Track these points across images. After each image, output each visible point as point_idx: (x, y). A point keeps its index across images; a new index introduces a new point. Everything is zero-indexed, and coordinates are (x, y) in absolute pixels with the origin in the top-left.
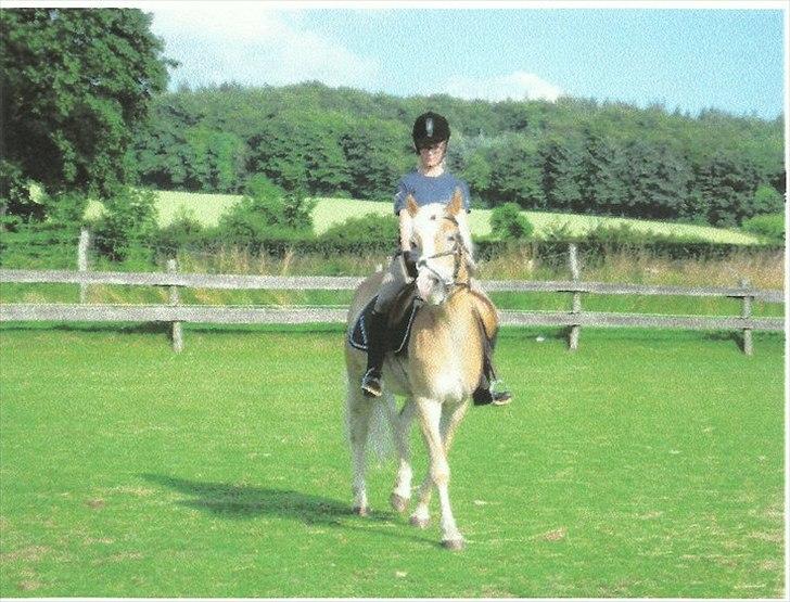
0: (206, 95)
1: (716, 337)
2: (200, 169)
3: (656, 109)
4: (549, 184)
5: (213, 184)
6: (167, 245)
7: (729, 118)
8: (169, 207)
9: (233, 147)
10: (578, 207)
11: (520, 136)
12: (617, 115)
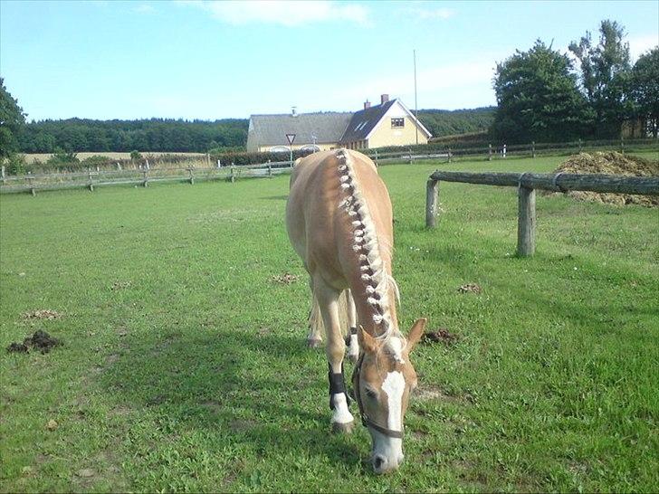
0: (41, 123)
1: (185, 181)
2: (42, 146)
3: (181, 120)
4: (151, 144)
5: (45, 151)
6: (28, 169)
7: (202, 122)
8: (30, 158)
9: (51, 138)
10: (159, 151)
11: (141, 130)
12: (170, 122)
